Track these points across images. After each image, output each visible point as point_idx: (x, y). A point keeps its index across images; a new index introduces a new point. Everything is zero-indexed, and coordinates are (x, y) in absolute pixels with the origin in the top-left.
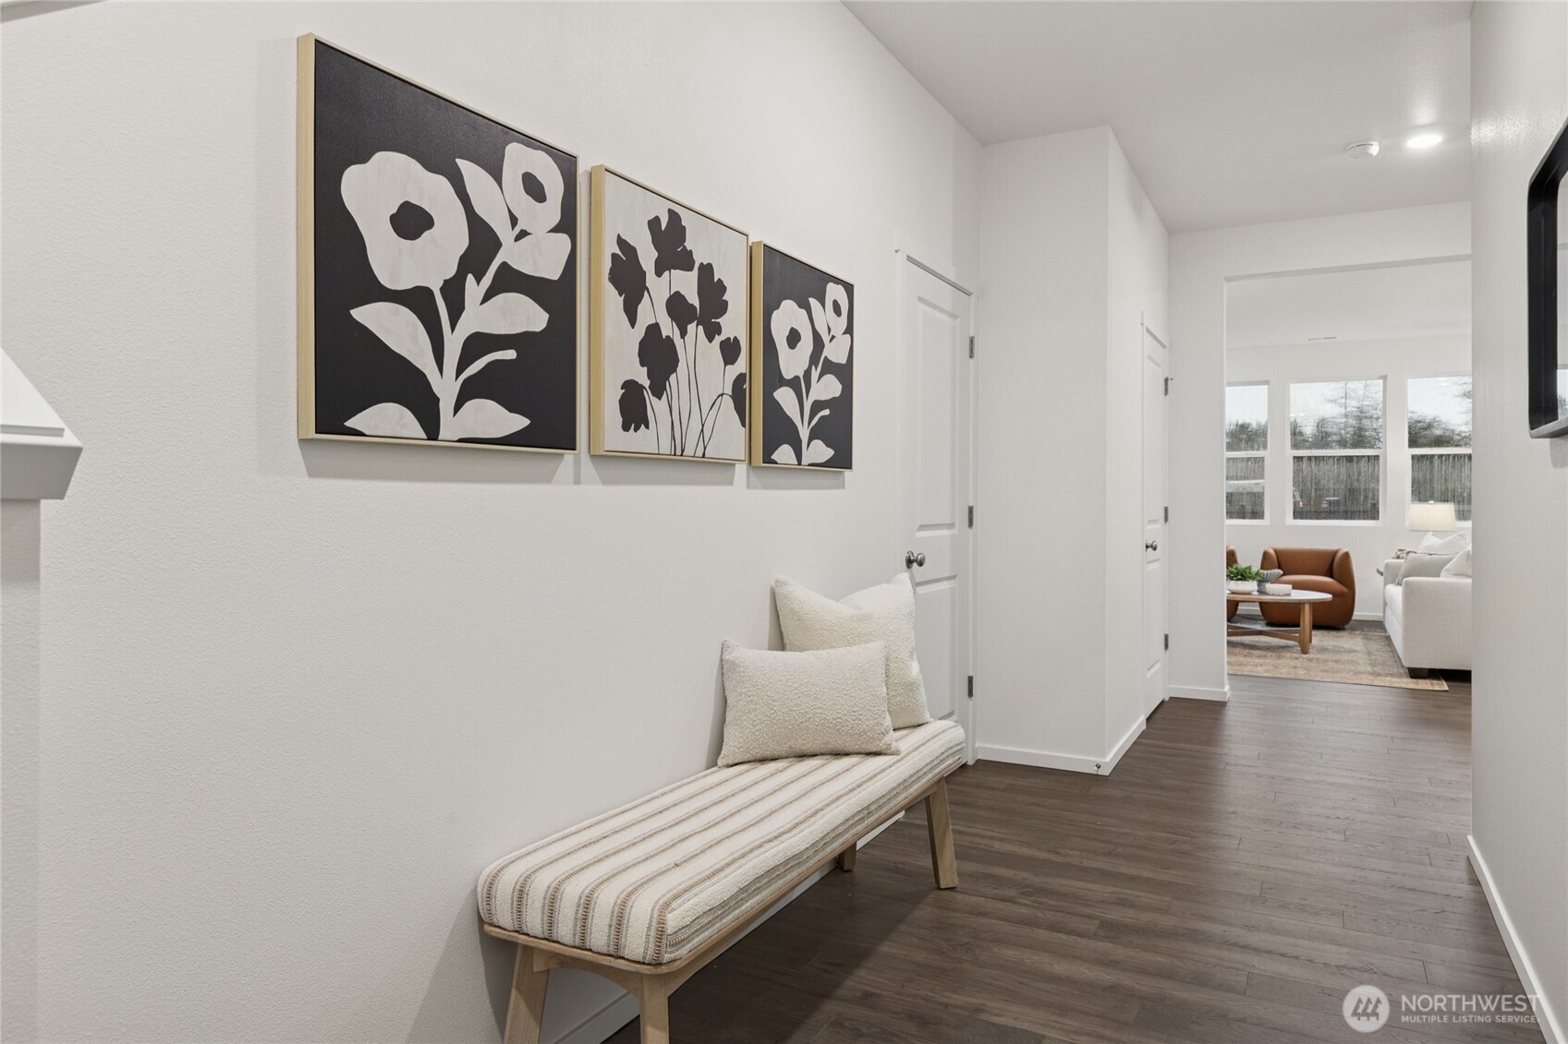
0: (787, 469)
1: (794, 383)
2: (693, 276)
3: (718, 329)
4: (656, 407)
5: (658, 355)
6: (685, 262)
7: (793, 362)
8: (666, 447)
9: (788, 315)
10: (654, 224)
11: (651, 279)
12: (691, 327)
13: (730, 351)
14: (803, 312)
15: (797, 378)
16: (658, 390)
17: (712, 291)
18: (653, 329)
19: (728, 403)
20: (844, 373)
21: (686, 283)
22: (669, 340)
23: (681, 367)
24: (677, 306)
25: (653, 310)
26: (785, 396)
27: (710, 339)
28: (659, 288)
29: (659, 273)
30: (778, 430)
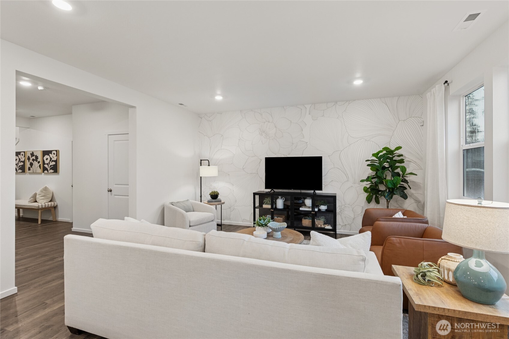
0: (46, 173)
1: (47, 164)
2: (35, 157)
3: (37, 161)
4: (31, 169)
5: (31, 164)
6: (34, 155)
7: (46, 162)
8: (32, 172)
9: (46, 157)
10: (31, 154)
11: (31, 158)
12: (34, 161)
13: (39, 162)
14: (48, 156)
15: (48, 163)
16: (31, 167)
17: (37, 157)
18: (31, 162)
19: (39, 167)
20: (56, 161)
21: (34, 158)
22: (32, 163)
23: (33, 165)
24: (33, 160)
25: (31, 161)
26: (46, 166)
27: (36, 162)
28: (31, 159)
29: (31, 157)
30: (45, 169)
